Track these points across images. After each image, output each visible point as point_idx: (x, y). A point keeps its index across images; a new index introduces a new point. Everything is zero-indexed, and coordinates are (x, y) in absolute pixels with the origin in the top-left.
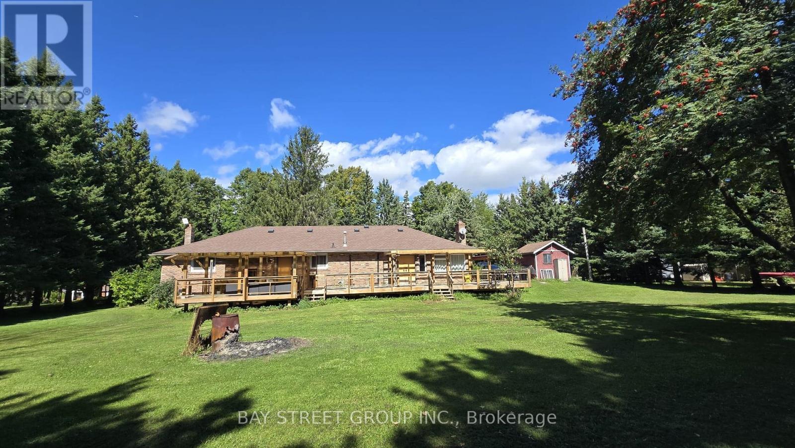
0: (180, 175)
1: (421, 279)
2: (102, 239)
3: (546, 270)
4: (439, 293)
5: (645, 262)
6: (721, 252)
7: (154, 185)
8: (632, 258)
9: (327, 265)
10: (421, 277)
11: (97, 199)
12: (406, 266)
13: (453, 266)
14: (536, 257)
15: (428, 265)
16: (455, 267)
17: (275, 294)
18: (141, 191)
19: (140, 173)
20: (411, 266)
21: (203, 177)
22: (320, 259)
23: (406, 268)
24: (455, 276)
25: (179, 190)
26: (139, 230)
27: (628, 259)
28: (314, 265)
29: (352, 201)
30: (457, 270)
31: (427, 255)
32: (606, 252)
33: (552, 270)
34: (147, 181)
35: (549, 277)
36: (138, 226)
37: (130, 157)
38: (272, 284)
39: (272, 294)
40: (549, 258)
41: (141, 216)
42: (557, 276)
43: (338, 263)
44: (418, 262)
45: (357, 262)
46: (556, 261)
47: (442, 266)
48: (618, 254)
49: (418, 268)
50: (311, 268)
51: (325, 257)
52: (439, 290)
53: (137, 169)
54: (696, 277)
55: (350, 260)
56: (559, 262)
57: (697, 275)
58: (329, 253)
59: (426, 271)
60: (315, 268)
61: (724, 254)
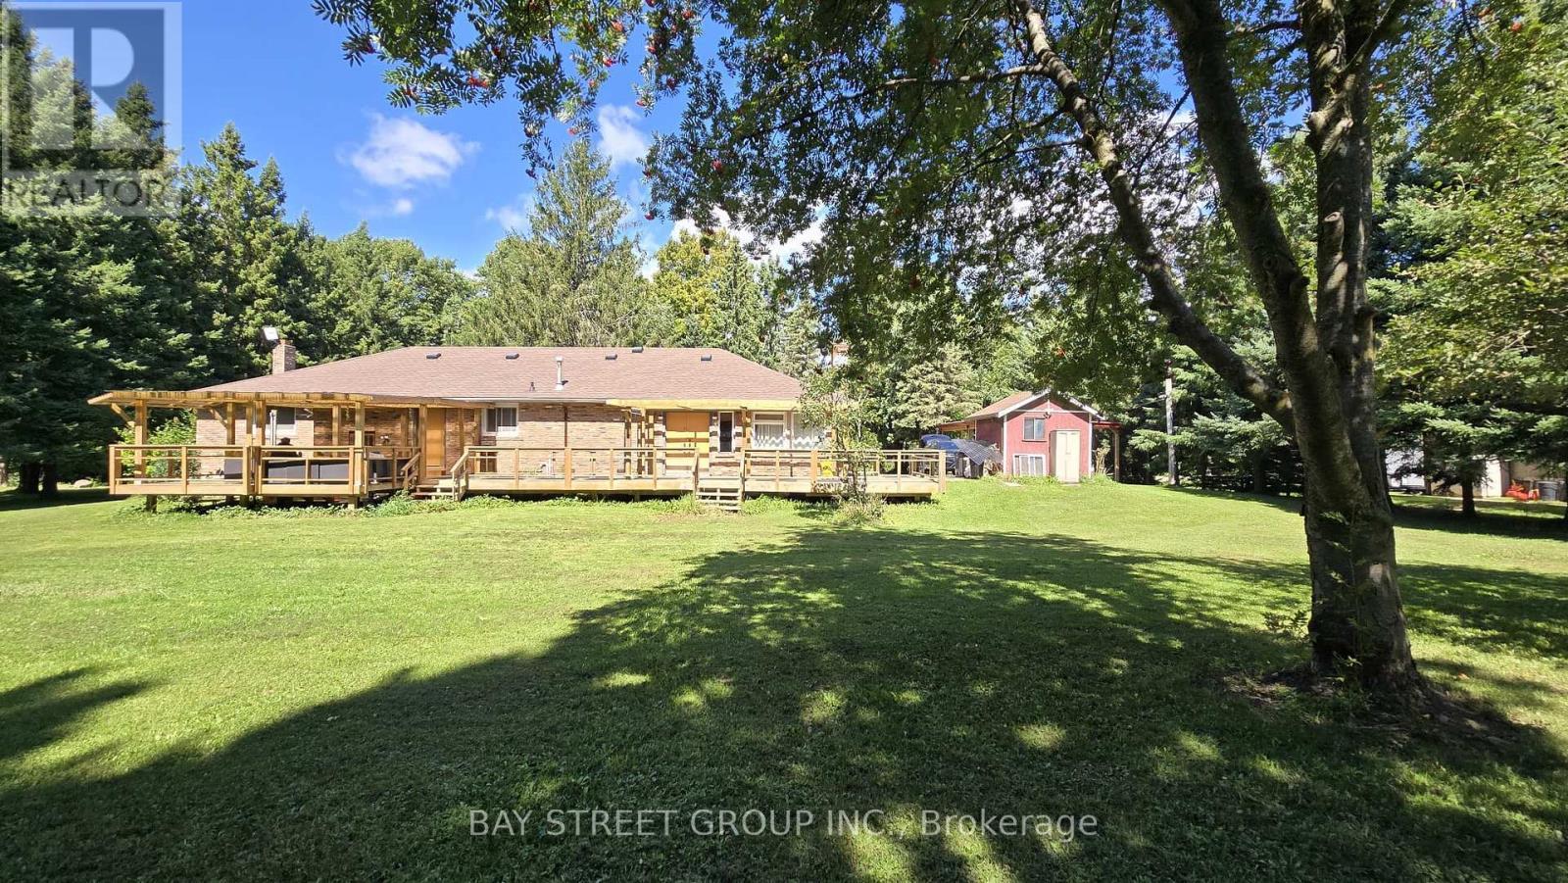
0: (365, 250)
1: (720, 464)
2: (144, 368)
3: (1029, 455)
4: (714, 498)
5: (1281, 444)
6: (1458, 422)
7: (289, 267)
8: (1254, 434)
9: (517, 428)
10: (721, 460)
11: (115, 288)
12: (691, 435)
13: (800, 439)
14: (1005, 424)
15: (738, 435)
16: (804, 442)
17: (319, 483)
18: (257, 277)
19: (253, 242)
20: (701, 435)
21: (429, 257)
22: (500, 414)
23: (690, 440)
24: (799, 461)
25: (364, 281)
26: (253, 354)
27: (1245, 437)
28: (492, 427)
29: (707, 301)
30: (800, 448)
31: (738, 413)
32: (1196, 417)
33: (1043, 456)
34: (269, 260)
35: (1032, 472)
36: (250, 346)
37: (228, 210)
38: (312, 463)
39: (312, 483)
40: (1039, 429)
41: (255, 326)
42: (1052, 471)
43: (540, 425)
44: (716, 428)
45: (580, 425)
46: (1053, 435)
47: (773, 438)
48: (1223, 424)
49: (716, 442)
50: (485, 433)
51: (514, 410)
52: (715, 491)
53: (248, 235)
54: (1442, 486)
55: (566, 419)
56: (1060, 438)
57: (1441, 482)
58: (521, 403)
59: (733, 447)
60: (493, 434)
61: (1468, 428)
